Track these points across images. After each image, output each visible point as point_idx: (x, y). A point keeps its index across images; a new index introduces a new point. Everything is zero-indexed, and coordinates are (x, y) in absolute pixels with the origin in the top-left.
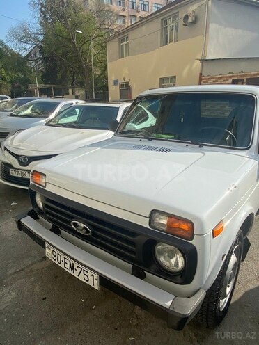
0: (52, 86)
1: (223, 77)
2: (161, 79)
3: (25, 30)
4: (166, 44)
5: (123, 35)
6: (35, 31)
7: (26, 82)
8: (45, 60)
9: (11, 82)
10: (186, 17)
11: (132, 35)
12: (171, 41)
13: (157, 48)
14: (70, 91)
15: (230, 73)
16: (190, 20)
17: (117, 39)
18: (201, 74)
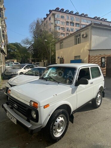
0: (36, 59)
1: (97, 56)
2: (75, 56)
3: (27, 40)
4: (77, 44)
5: (61, 41)
6: (30, 40)
7: (27, 57)
8: (34, 50)
9: (22, 57)
10: (83, 35)
11: (64, 41)
12: (78, 43)
13: (73, 46)
14: (42, 61)
15: (100, 55)
16: (84, 36)
17: (59, 43)
18: (89, 55)
